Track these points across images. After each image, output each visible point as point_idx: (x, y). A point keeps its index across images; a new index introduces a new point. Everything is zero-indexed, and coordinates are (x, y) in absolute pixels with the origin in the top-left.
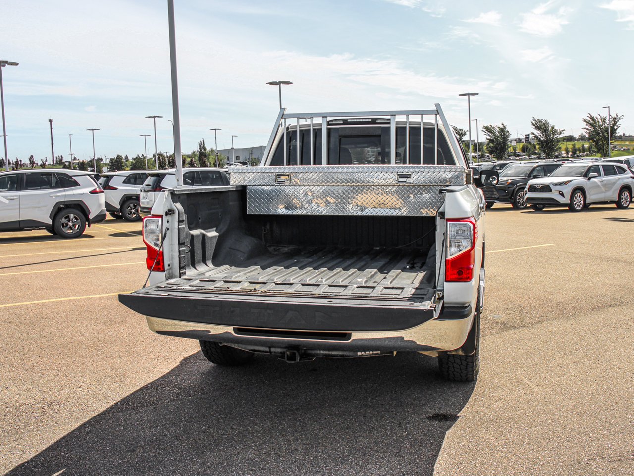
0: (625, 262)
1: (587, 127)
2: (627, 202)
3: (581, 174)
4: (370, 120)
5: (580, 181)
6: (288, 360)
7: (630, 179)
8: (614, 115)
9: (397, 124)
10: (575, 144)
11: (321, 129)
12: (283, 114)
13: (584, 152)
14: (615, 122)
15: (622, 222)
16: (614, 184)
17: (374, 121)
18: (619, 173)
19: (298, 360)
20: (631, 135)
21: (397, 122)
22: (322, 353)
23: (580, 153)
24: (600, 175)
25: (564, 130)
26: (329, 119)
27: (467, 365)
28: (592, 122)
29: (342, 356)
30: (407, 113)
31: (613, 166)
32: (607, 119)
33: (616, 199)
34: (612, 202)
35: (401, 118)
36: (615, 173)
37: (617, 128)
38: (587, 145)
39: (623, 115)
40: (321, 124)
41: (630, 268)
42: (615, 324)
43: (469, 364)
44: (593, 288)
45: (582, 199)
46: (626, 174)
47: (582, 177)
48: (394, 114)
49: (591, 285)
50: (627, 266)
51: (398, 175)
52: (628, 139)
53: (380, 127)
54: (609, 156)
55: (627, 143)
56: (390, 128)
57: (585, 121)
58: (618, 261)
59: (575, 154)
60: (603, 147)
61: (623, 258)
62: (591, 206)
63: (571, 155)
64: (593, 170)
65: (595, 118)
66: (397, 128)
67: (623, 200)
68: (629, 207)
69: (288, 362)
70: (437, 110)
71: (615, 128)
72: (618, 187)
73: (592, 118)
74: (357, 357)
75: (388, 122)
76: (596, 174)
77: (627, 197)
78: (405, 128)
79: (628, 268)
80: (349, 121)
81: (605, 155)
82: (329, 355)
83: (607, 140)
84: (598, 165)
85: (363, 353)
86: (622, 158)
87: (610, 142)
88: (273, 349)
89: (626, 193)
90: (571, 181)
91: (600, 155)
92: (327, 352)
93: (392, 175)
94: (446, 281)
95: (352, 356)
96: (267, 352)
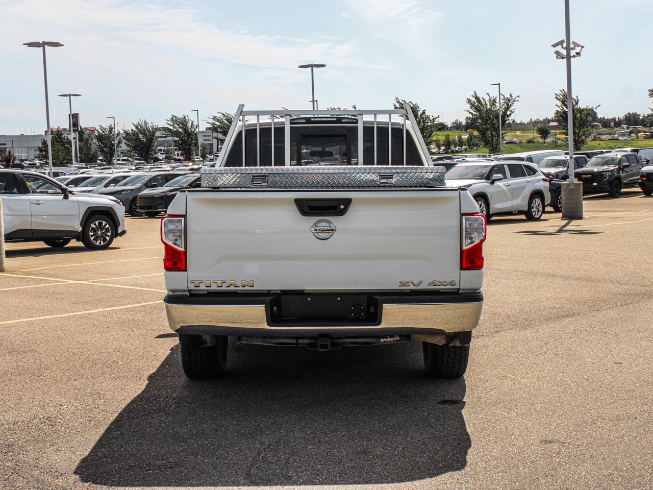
0: (561, 276)
1: (471, 111)
2: (538, 211)
3: (481, 177)
4: (335, 119)
5: (480, 185)
6: (321, 348)
7: (542, 183)
8: (507, 96)
9: (364, 124)
10: (448, 135)
11: (284, 128)
12: (242, 111)
13: (461, 145)
14: (508, 104)
15: (541, 236)
16: (523, 188)
17: (339, 120)
18: (529, 175)
19: (330, 348)
20: (523, 122)
21: (364, 122)
22: (349, 342)
23: (455, 147)
24: (505, 177)
25: (438, 117)
27: (460, 359)
28: (477, 104)
29: (368, 343)
30: (375, 113)
31: (521, 165)
32: (498, 101)
33: (526, 209)
34: (520, 212)
35: (369, 118)
36: (524, 175)
37: (510, 114)
38: (465, 137)
39: (518, 96)
40: (283, 122)
41: (569, 282)
42: (575, 331)
43: (463, 357)
44: (537, 302)
45: (484, 209)
46: (536, 176)
47: (484, 181)
48: (362, 113)
49: (535, 299)
50: (565, 280)
51: (380, 176)
52: (520, 127)
53: (345, 126)
54: (500, 151)
55: (518, 133)
56: (357, 128)
57: (469, 101)
58: (554, 276)
59: (449, 149)
60: (492, 139)
61: (558, 273)
62: (493, 218)
63: (444, 150)
64: (495, 170)
65: (482, 100)
66: (365, 128)
67: (535, 209)
68: (541, 218)
69: (321, 350)
71: (508, 113)
72: (527, 193)
73: (477, 98)
74: (379, 344)
75: (355, 121)
76: (500, 175)
77: (539, 205)
78: (373, 127)
79: (567, 282)
80: (312, 119)
81: (495, 150)
82: (355, 343)
83: (497, 130)
84: (503, 165)
85: (385, 339)
86: (524, 155)
87: (501, 132)
88: (300, 341)
89: (538, 201)
90: (470, 185)
91: (488, 150)
92: (353, 340)
93: (374, 176)
94: (462, 269)
95: (376, 343)
96: (295, 344)
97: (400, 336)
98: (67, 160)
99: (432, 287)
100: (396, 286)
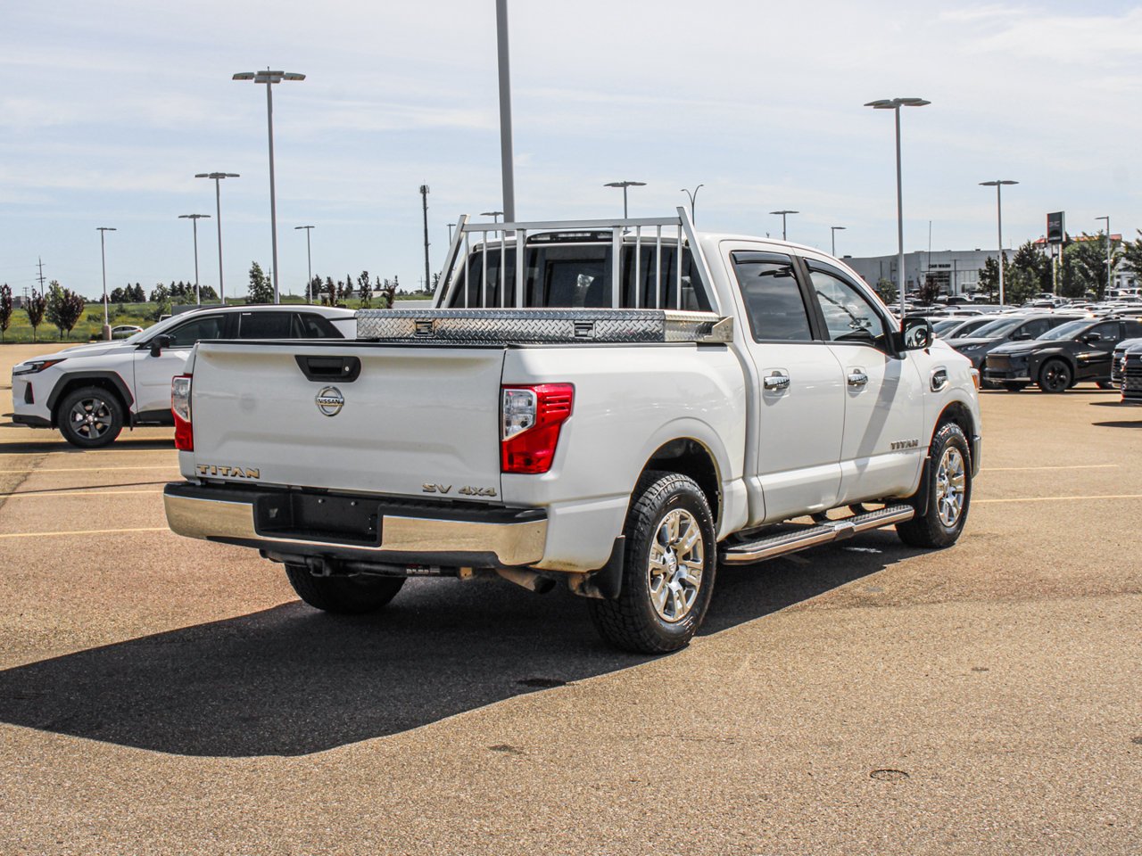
9: (622, 242)
11: (516, 250)
17: (594, 237)
26: (529, 233)
30: (639, 223)
35: (628, 232)
40: (516, 241)
48: (618, 225)
51: (576, 324)
53: (601, 246)
56: (612, 247)
66: (623, 248)
70: (680, 218)
78: (635, 247)
80: (559, 236)
85: (415, 570)
93: (567, 324)
94: (502, 471)
95: (399, 574)
96: (302, 564)
97: (442, 568)
98: (1027, 291)
99: (464, 496)
100: (417, 491)
